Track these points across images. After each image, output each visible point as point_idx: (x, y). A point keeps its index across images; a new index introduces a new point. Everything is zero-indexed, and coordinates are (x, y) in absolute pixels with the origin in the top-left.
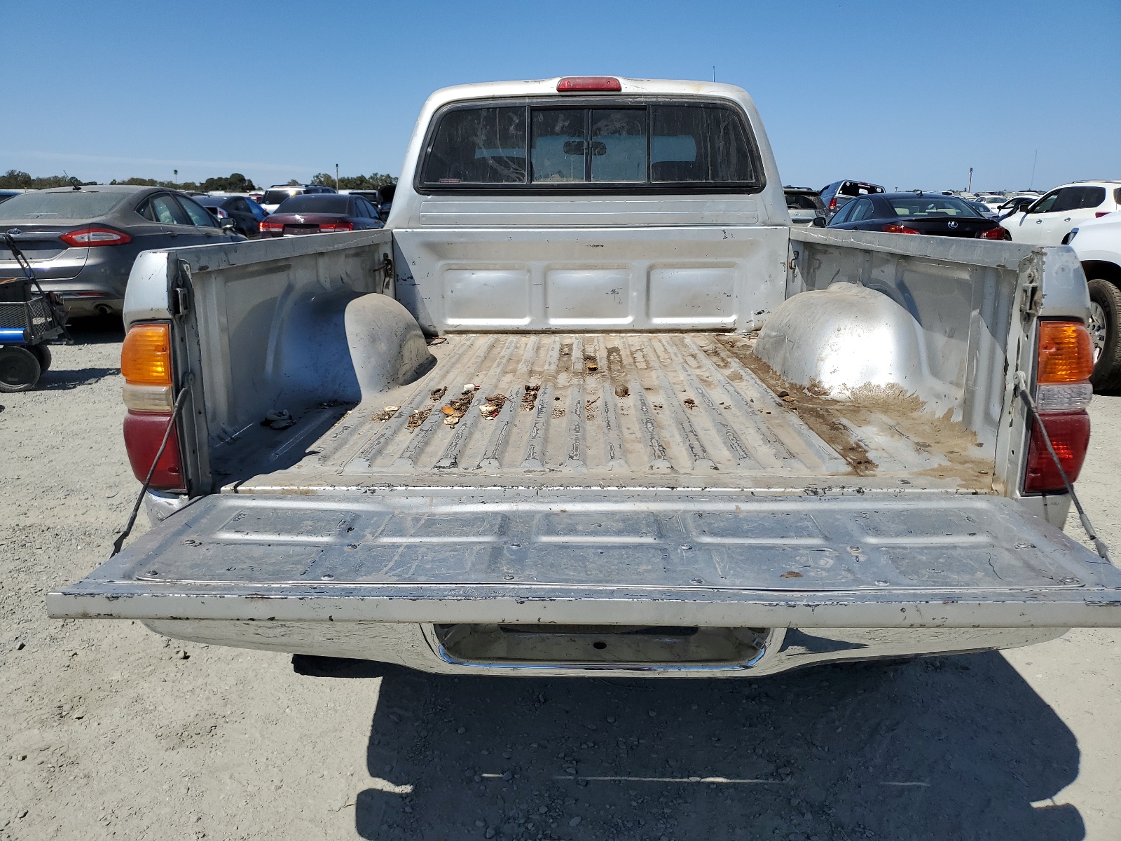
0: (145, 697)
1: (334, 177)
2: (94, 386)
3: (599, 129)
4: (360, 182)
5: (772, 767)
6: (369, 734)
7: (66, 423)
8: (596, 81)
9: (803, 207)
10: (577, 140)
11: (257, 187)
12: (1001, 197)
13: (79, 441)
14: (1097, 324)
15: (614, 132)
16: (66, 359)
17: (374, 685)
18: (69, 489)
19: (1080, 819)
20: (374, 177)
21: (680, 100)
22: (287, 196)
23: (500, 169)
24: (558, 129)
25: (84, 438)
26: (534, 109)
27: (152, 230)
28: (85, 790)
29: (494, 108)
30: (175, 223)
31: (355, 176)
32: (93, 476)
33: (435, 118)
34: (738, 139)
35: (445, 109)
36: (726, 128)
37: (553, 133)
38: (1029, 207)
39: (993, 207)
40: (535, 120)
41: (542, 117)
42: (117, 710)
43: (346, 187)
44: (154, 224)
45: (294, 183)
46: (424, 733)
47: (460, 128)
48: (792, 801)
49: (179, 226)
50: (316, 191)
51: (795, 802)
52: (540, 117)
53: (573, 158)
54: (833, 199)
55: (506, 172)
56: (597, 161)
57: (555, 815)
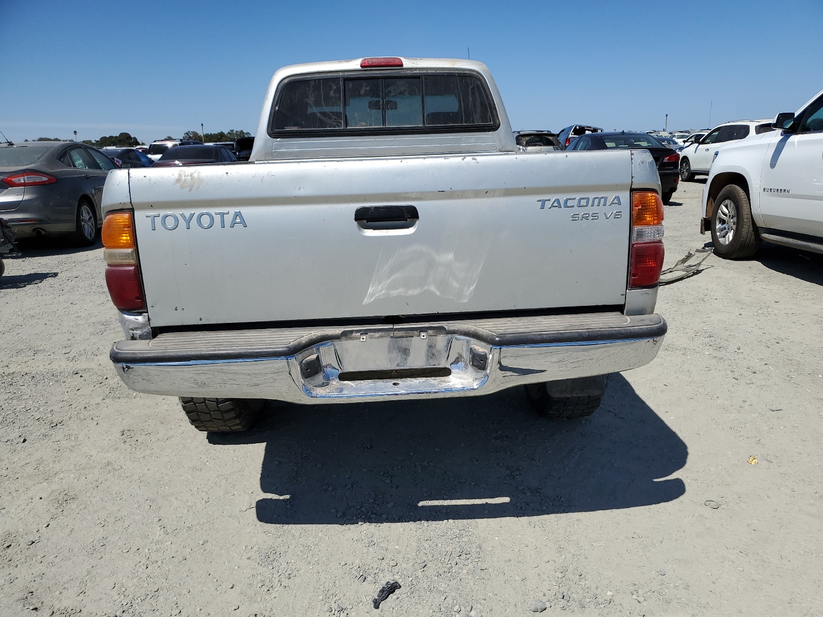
0: (113, 463)
1: (201, 133)
2: (40, 284)
3: (390, 92)
4: (220, 137)
5: (508, 472)
6: (260, 472)
7: (24, 310)
8: (386, 60)
9: (545, 145)
10: (376, 99)
11: (141, 143)
12: (687, 134)
13: (36, 321)
14: (731, 214)
15: (400, 93)
16: (15, 268)
17: (262, 447)
18: (35, 350)
19: (684, 485)
20: (231, 133)
21: (442, 72)
22: (167, 148)
23: (325, 119)
24: (362, 92)
25: (39, 318)
26: (346, 80)
27: (71, 173)
28: (85, 510)
29: (319, 80)
30: (87, 168)
31: (216, 133)
32: (51, 341)
33: (279, 87)
34: (481, 96)
35: (286, 81)
36: (473, 89)
37: (359, 95)
38: (701, 140)
39: (680, 142)
40: (347, 87)
41: (351, 85)
42: (96, 470)
43: (210, 141)
44: (72, 169)
45: (170, 139)
46: (295, 469)
47: (296, 93)
48: (519, 488)
49: (91, 170)
50: (189, 143)
51: (521, 488)
52: (350, 85)
53: (374, 111)
54: (567, 138)
55: (329, 121)
56: (389, 113)
57: (378, 503)
